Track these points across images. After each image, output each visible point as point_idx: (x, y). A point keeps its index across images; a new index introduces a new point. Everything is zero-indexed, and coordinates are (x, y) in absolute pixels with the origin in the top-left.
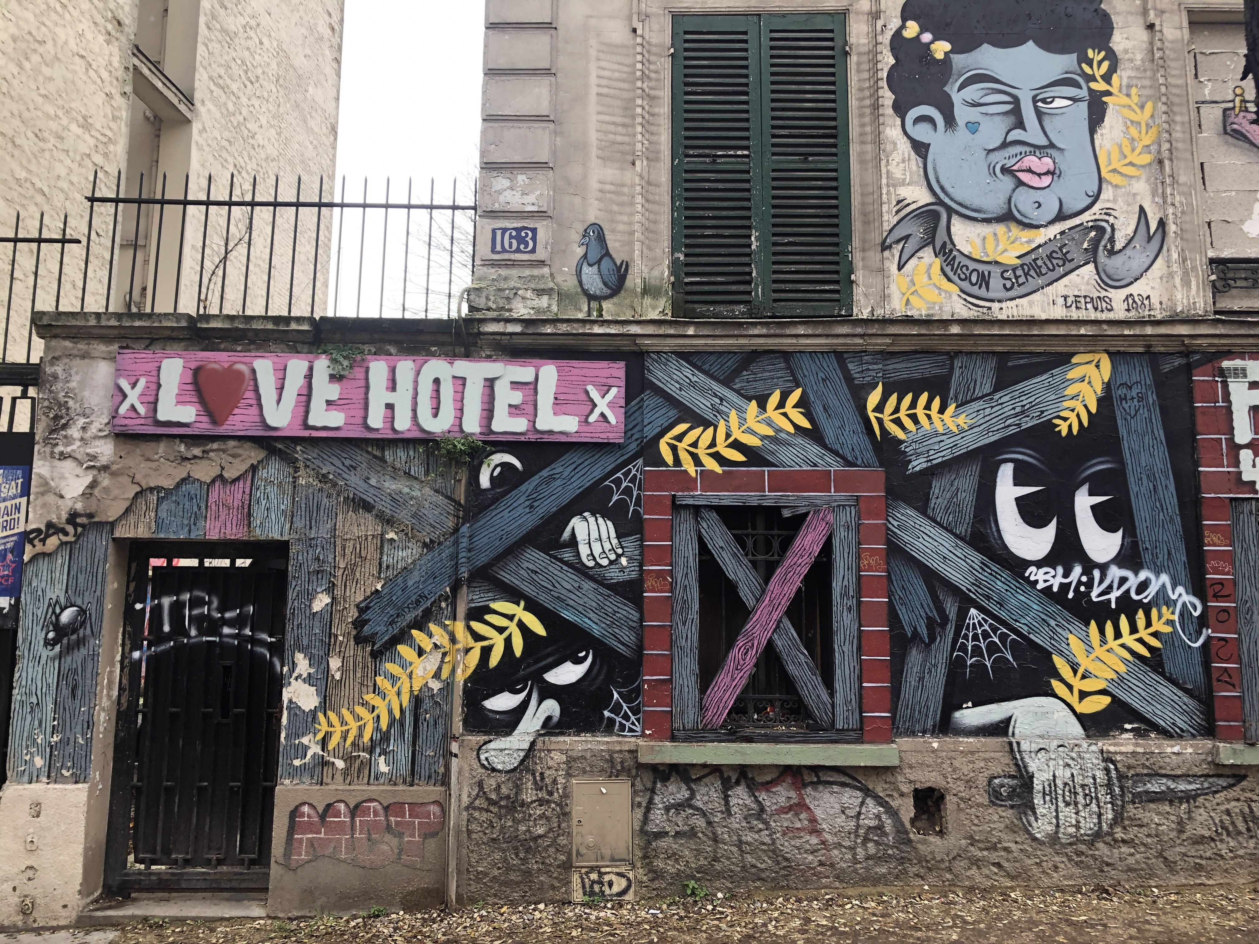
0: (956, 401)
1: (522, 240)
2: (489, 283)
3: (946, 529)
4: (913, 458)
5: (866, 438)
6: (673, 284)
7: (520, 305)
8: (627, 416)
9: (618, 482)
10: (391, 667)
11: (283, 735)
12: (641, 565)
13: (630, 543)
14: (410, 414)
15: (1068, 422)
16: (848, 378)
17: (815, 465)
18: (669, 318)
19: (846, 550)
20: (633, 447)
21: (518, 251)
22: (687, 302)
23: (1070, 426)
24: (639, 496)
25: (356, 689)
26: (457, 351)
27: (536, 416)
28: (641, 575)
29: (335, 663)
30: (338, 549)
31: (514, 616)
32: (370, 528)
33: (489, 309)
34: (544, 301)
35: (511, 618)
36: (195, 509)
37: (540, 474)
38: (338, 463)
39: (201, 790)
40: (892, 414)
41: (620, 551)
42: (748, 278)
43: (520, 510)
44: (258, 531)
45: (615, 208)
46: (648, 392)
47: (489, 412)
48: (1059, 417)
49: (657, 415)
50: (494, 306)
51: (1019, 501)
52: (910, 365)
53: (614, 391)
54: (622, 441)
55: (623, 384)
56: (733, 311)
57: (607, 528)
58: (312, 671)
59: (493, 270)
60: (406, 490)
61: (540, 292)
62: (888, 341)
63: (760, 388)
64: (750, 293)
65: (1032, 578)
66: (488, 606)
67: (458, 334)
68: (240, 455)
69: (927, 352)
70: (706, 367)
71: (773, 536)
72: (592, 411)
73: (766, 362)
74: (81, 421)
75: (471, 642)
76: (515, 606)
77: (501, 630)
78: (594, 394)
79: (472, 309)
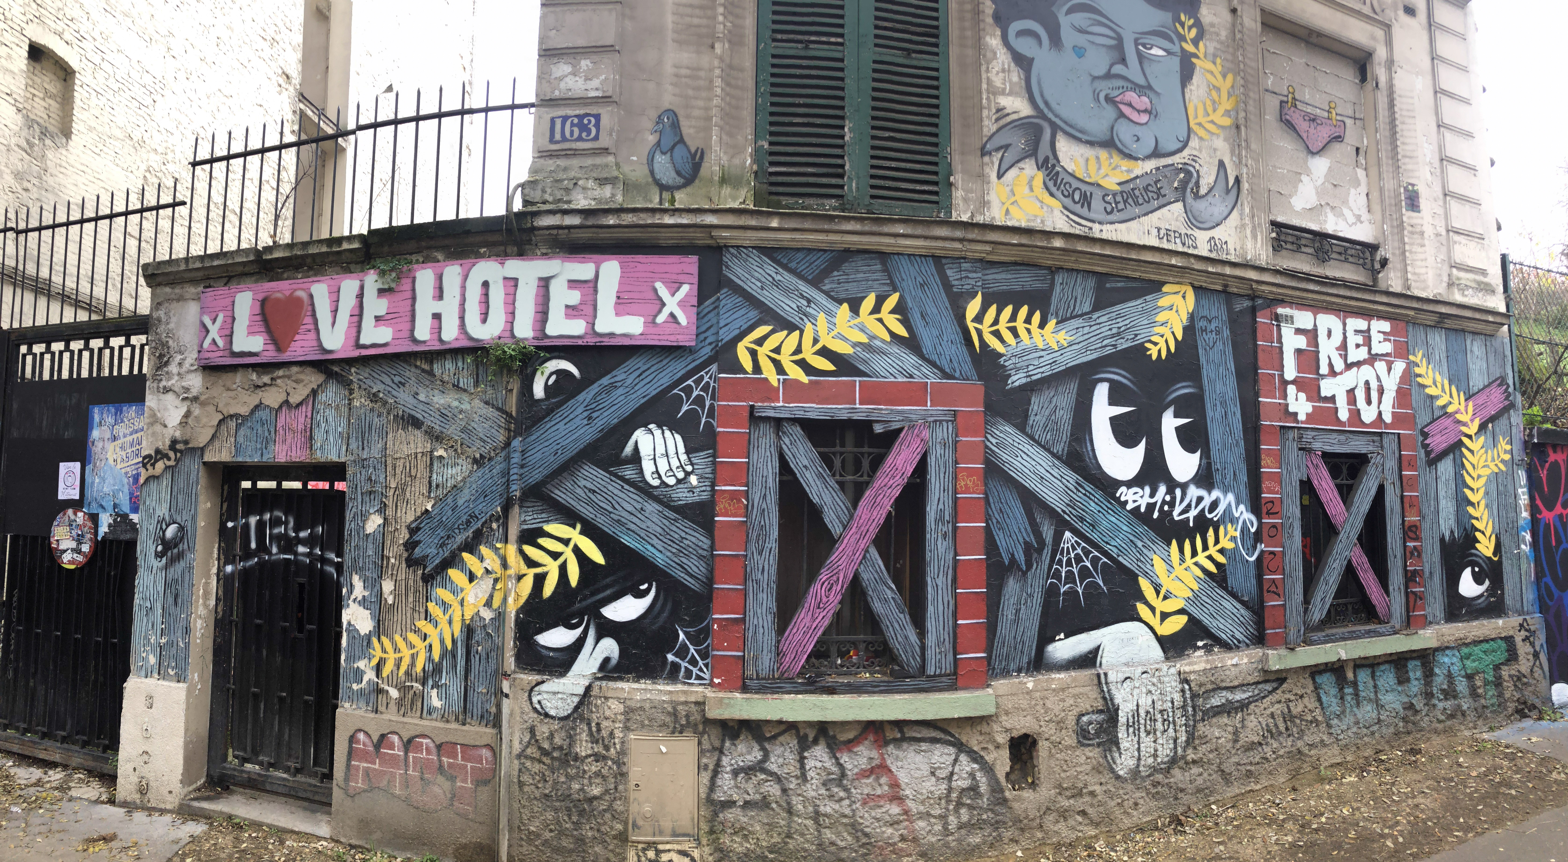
0: (1057, 316)
1: (584, 128)
2: (546, 175)
3: (1043, 447)
4: (1013, 372)
5: (964, 349)
6: (756, 173)
7: (580, 196)
8: (700, 316)
9: (688, 390)
10: (441, 593)
11: (343, 657)
12: (713, 485)
13: (701, 459)
14: (457, 322)
15: (1158, 347)
16: (947, 285)
17: (911, 377)
18: (751, 207)
19: (942, 470)
20: (706, 351)
21: (580, 139)
22: (771, 193)
23: (1159, 351)
24: (712, 406)
25: (408, 615)
26: (509, 250)
27: (595, 317)
28: (713, 496)
29: (388, 586)
30: (389, 469)
31: (569, 540)
32: (420, 445)
33: (544, 202)
34: (607, 191)
35: (566, 542)
36: (266, 434)
37: (600, 382)
38: (387, 380)
39: (281, 700)
40: (992, 326)
41: (689, 468)
42: (840, 171)
43: (577, 421)
44: (319, 453)
45: (690, 92)
46: (725, 290)
47: (543, 314)
48: (1150, 341)
49: (735, 316)
50: (550, 199)
51: (1114, 420)
52: (1009, 276)
53: (685, 288)
54: (693, 344)
55: (695, 280)
56: (823, 205)
57: (675, 442)
58: (366, 594)
59: (551, 162)
60: (455, 404)
61: (602, 182)
62: (988, 248)
63: (852, 289)
64: (842, 187)
65: (1123, 499)
66: (541, 529)
67: (509, 231)
68: (302, 381)
69: (1028, 265)
70: (793, 265)
71: (862, 454)
72: (660, 311)
73: (860, 263)
74: (178, 357)
75: (524, 568)
76: (571, 529)
77: (555, 555)
78: (663, 291)
79: (526, 203)
